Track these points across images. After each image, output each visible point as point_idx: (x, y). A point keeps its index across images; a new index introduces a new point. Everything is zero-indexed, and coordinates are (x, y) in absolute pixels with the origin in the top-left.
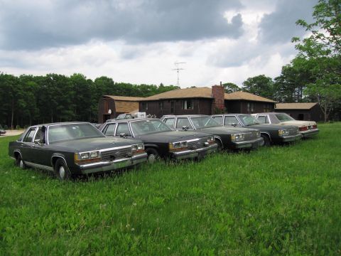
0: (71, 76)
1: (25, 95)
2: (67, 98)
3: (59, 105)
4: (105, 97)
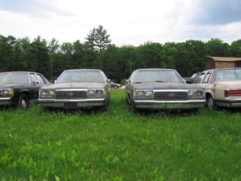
0: (209, 41)
1: (167, 58)
2: (202, 60)
3: (193, 67)
4: (209, 58)
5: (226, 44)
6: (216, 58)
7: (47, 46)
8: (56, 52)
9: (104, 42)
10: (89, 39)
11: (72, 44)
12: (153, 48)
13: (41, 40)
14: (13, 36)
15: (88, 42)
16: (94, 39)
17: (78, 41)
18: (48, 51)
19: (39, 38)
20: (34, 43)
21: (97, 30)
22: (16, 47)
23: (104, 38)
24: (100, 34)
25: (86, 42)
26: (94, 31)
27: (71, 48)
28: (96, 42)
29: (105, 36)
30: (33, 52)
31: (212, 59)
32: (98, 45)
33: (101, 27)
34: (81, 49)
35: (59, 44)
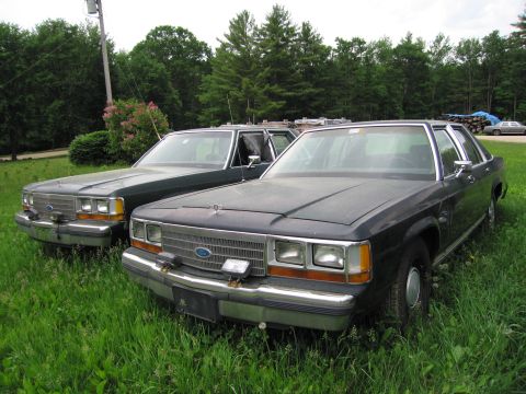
7: (425, 51)
8: (444, 61)
10: (521, 26)
11: (481, 42)
13: (414, 41)
14: (361, 38)
15: (519, 33)
18: (429, 61)
19: (409, 38)
20: (399, 47)
22: (366, 58)
25: (514, 34)
27: (478, 50)
30: (398, 64)
34: (501, 51)
35: (450, 44)
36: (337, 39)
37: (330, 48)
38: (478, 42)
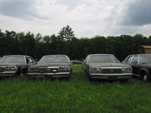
1: (109, 46)
2: (131, 48)
5: (145, 38)
6: (145, 47)
7: (34, 38)
8: (40, 41)
9: (70, 36)
10: (60, 34)
11: (50, 37)
12: (100, 40)
15: (60, 36)
16: (64, 34)
17: (54, 35)
18: (35, 41)
19: (29, 33)
20: (26, 36)
21: (66, 28)
22: (16, 38)
23: (70, 33)
24: (67, 31)
25: (59, 36)
26: (64, 29)
27: (49, 39)
28: (65, 36)
29: (71, 32)
30: (26, 41)
31: (142, 47)
32: (66, 38)
33: (68, 27)
34: (56, 40)
35: (42, 36)
36: (6, 31)
37: (3, 34)
38: (49, 37)
